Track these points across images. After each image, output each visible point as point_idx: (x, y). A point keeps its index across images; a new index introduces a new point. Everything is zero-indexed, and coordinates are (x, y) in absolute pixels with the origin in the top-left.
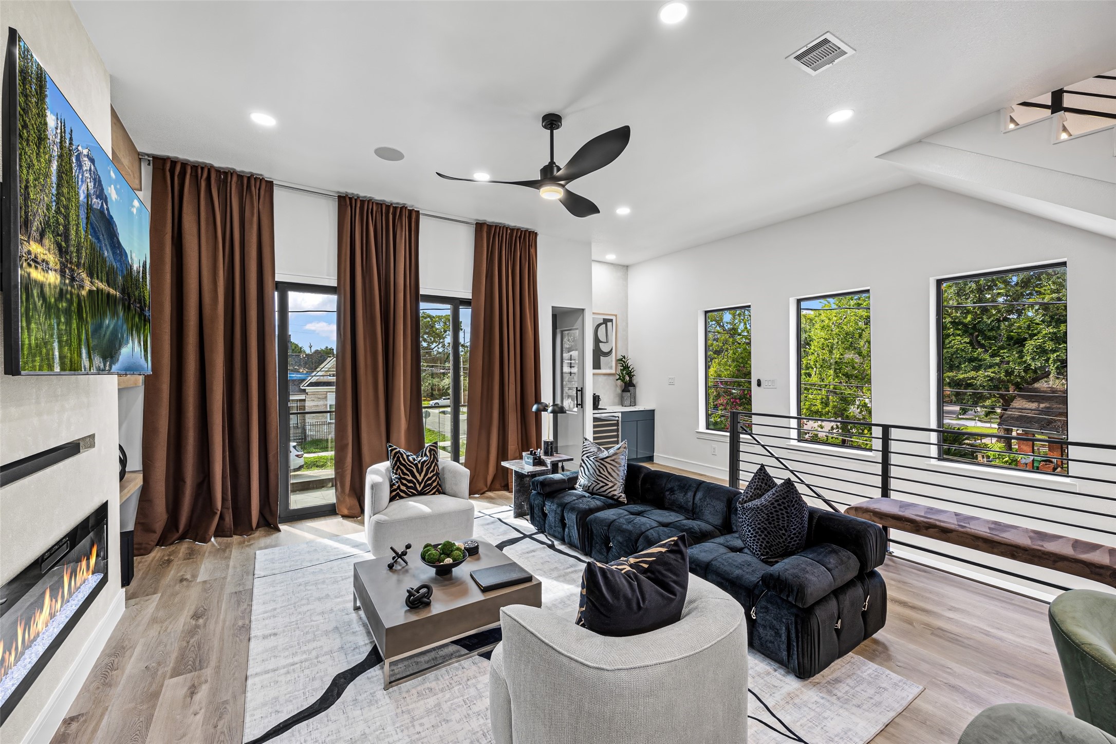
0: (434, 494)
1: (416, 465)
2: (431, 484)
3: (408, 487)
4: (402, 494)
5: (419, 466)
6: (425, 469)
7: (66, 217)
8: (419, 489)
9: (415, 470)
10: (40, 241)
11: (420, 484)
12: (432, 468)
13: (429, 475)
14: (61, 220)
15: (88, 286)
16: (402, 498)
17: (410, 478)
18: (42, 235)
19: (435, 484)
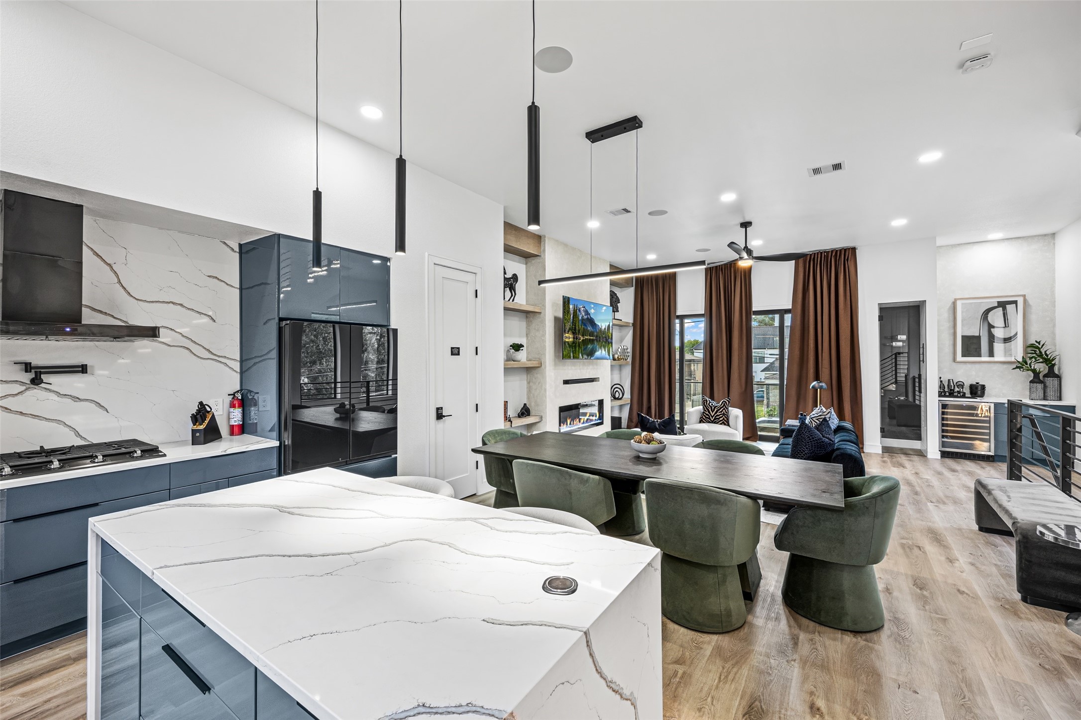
0: (721, 424)
1: (711, 407)
2: (719, 419)
3: (706, 417)
4: (704, 421)
5: (713, 408)
6: (716, 410)
7: (575, 325)
8: (712, 420)
9: (710, 410)
10: (568, 333)
11: (712, 417)
12: (721, 410)
13: (718, 414)
14: (574, 326)
15: (582, 339)
16: (704, 422)
17: (707, 413)
18: (568, 332)
19: (721, 419)
